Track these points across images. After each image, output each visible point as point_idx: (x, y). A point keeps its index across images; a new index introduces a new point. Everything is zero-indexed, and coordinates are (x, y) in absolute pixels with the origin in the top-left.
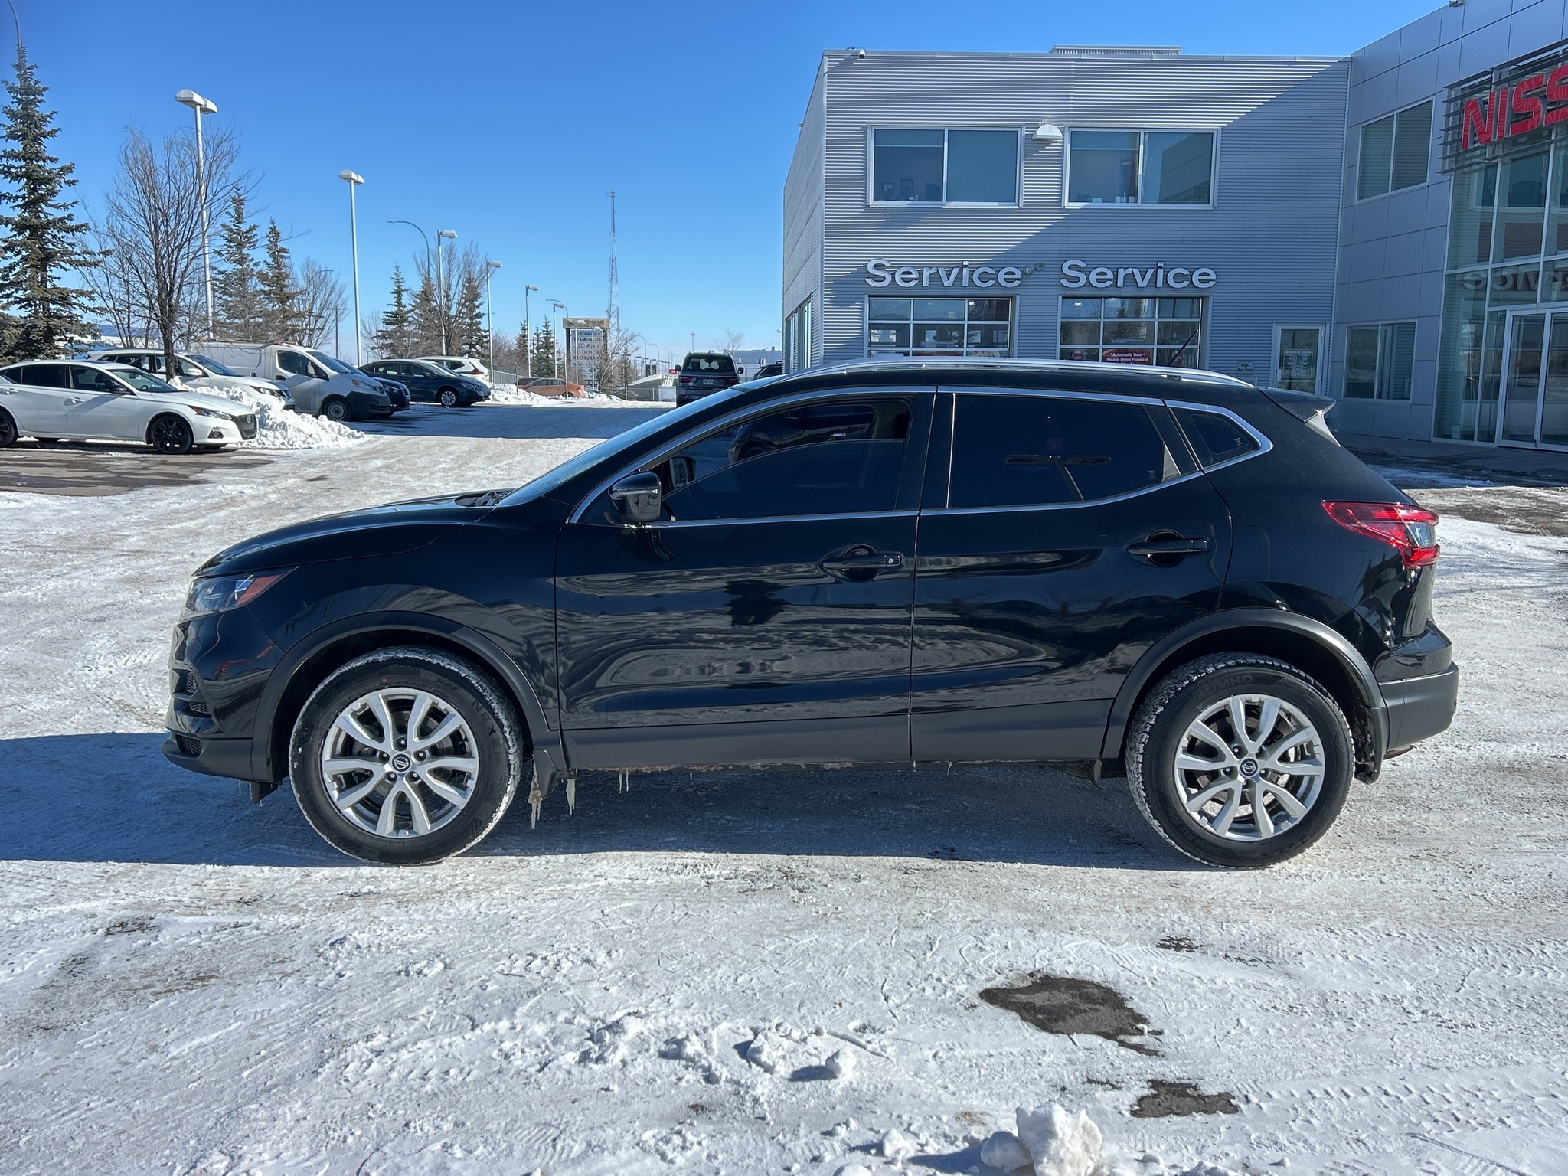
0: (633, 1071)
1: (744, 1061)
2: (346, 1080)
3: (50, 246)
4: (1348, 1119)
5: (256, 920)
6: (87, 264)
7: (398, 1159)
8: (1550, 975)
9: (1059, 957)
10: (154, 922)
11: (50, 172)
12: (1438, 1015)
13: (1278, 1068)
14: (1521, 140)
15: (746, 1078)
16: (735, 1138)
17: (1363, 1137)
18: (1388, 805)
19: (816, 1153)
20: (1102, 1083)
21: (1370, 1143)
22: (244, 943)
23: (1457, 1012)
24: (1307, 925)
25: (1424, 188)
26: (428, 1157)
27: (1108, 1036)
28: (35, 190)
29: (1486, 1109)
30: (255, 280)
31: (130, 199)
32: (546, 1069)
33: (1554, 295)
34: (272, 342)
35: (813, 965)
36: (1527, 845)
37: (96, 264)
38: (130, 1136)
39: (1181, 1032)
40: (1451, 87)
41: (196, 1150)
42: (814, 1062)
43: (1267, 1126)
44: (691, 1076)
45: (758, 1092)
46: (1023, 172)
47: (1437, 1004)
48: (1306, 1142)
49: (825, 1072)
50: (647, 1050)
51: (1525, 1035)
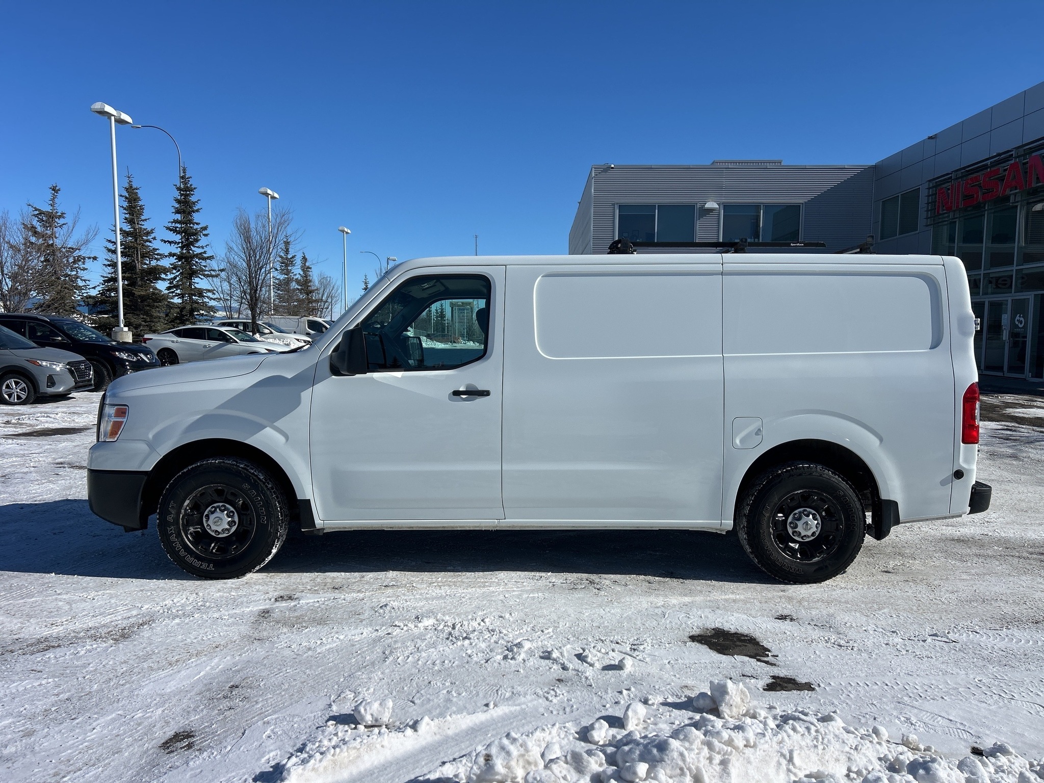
0: (528, 664)
1: (580, 661)
2: (399, 664)
3: (194, 267)
4: (868, 695)
5: (343, 597)
6: (212, 276)
7: (428, 696)
8: (971, 636)
9: (727, 622)
10: (296, 596)
11: (196, 230)
12: (914, 652)
13: (834, 672)
14: (969, 209)
15: (581, 668)
16: (579, 693)
17: (875, 702)
18: (893, 556)
19: (617, 700)
20: (749, 677)
21: (878, 705)
22: (340, 606)
23: (924, 651)
24: (849, 610)
25: (916, 234)
26: (441, 696)
27: (751, 657)
28: (188, 239)
29: (935, 693)
30: (294, 283)
31: (237, 244)
32: (489, 662)
33: (990, 290)
34: (305, 316)
35: (608, 622)
36: (964, 576)
37: (217, 276)
38: (308, 684)
39: (787, 656)
40: (930, 181)
41: (338, 690)
42: (613, 663)
43: (828, 697)
44: (555, 667)
45: (588, 674)
46: (698, 226)
47: (914, 648)
48: (847, 704)
49: (619, 667)
50: (534, 655)
51: (956, 663)
